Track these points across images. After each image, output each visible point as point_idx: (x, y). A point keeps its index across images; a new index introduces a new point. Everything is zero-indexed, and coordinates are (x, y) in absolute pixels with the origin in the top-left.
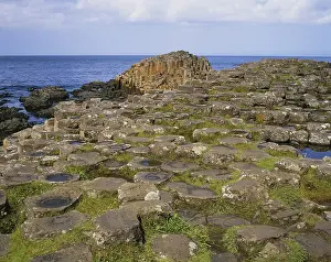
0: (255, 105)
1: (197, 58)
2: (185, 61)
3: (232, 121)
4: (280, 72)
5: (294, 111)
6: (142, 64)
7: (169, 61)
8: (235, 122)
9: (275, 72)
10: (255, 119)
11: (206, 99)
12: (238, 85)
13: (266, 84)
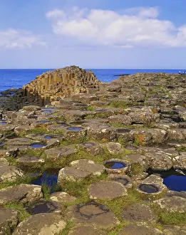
0: (133, 123)
1: (85, 71)
2: (76, 74)
3: (108, 146)
4: (152, 85)
5: (172, 127)
6: (43, 77)
7: (64, 74)
8: (112, 147)
9: (148, 85)
10: (133, 140)
11: (83, 117)
12: (115, 99)
13: (141, 97)
